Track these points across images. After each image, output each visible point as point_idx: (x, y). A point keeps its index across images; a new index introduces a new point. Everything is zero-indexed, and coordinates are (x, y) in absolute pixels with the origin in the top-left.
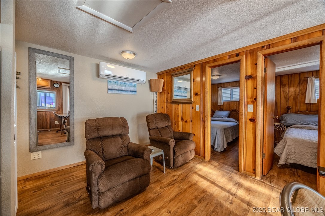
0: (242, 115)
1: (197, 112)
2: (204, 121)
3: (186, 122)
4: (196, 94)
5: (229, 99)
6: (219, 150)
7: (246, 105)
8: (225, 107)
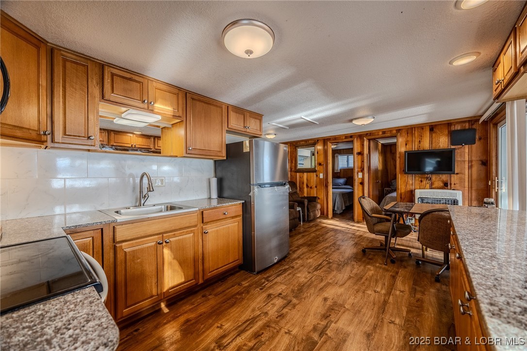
0: (355, 180)
1: (321, 179)
2: (327, 186)
3: (311, 188)
4: (320, 164)
5: (345, 166)
6: (338, 212)
7: (358, 173)
8: (342, 175)
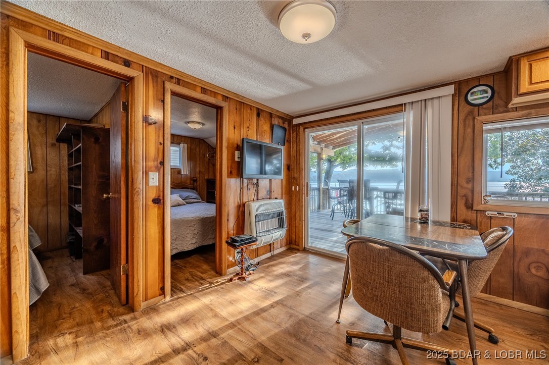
7: (146, 174)
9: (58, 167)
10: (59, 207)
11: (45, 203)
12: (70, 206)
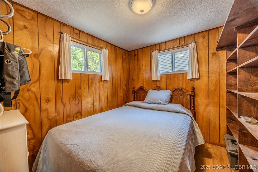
5: (169, 70)
8: (163, 84)
9: (218, 73)
10: (218, 108)
11: (208, 103)
12: (227, 109)
